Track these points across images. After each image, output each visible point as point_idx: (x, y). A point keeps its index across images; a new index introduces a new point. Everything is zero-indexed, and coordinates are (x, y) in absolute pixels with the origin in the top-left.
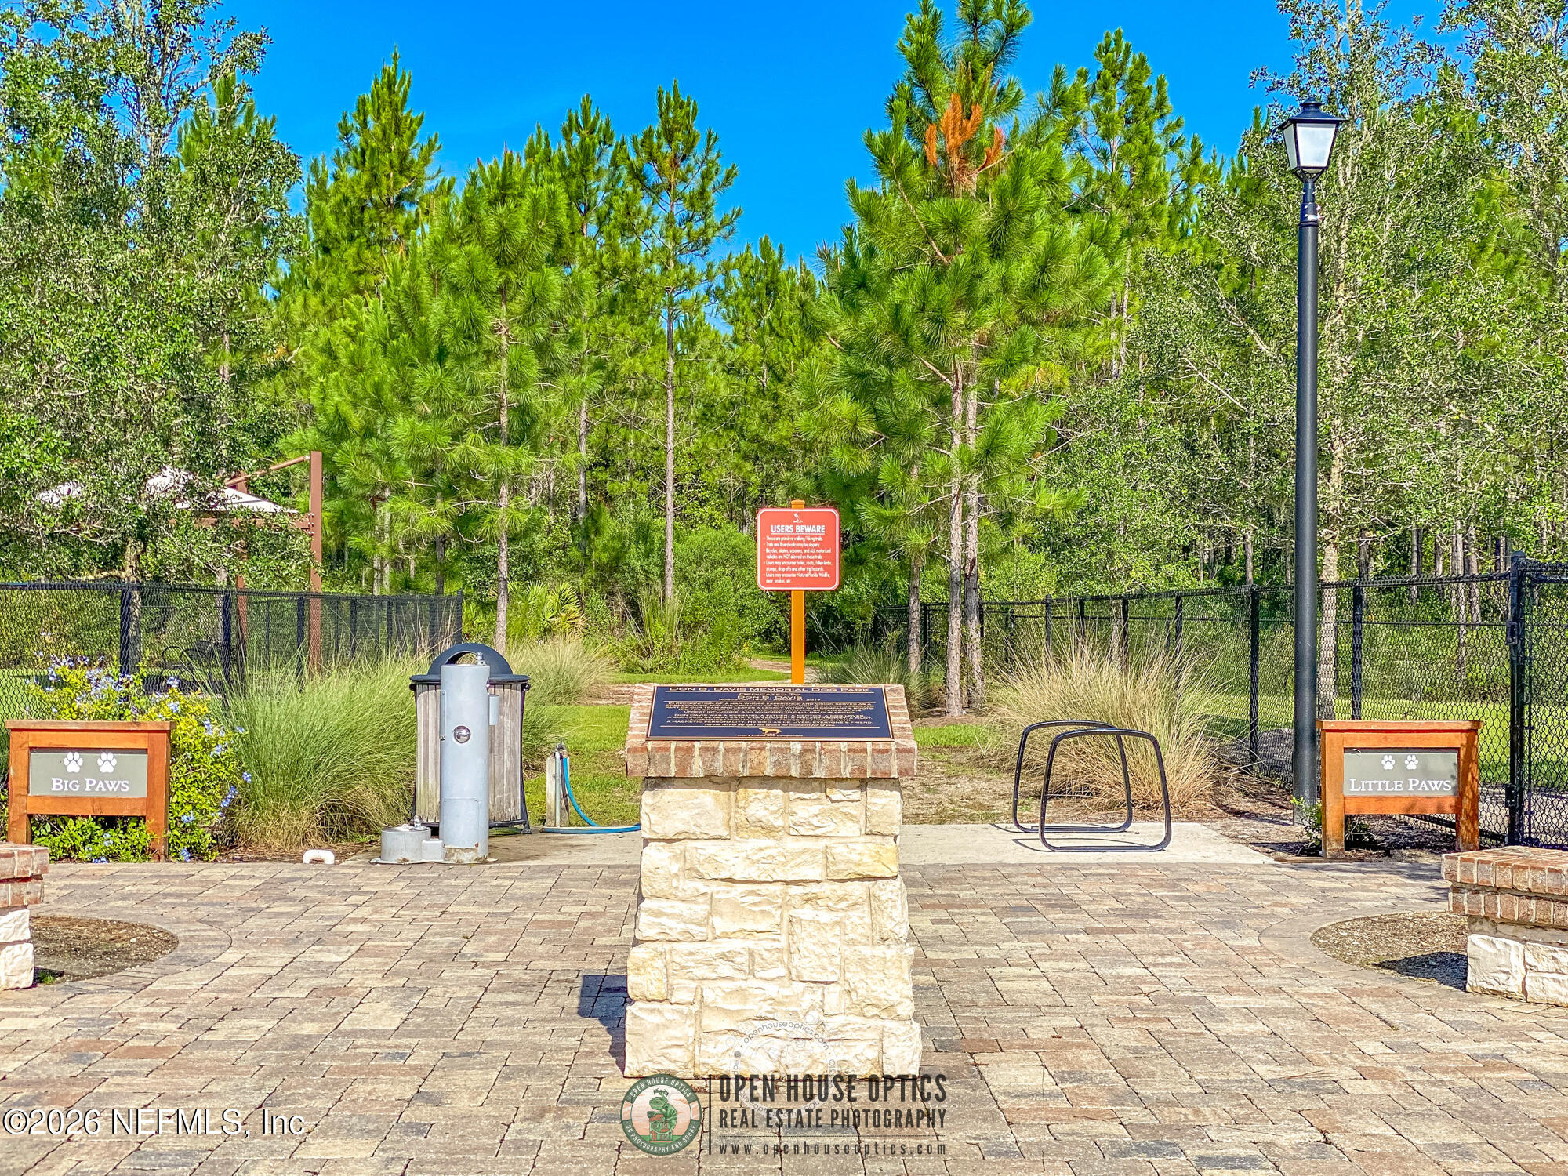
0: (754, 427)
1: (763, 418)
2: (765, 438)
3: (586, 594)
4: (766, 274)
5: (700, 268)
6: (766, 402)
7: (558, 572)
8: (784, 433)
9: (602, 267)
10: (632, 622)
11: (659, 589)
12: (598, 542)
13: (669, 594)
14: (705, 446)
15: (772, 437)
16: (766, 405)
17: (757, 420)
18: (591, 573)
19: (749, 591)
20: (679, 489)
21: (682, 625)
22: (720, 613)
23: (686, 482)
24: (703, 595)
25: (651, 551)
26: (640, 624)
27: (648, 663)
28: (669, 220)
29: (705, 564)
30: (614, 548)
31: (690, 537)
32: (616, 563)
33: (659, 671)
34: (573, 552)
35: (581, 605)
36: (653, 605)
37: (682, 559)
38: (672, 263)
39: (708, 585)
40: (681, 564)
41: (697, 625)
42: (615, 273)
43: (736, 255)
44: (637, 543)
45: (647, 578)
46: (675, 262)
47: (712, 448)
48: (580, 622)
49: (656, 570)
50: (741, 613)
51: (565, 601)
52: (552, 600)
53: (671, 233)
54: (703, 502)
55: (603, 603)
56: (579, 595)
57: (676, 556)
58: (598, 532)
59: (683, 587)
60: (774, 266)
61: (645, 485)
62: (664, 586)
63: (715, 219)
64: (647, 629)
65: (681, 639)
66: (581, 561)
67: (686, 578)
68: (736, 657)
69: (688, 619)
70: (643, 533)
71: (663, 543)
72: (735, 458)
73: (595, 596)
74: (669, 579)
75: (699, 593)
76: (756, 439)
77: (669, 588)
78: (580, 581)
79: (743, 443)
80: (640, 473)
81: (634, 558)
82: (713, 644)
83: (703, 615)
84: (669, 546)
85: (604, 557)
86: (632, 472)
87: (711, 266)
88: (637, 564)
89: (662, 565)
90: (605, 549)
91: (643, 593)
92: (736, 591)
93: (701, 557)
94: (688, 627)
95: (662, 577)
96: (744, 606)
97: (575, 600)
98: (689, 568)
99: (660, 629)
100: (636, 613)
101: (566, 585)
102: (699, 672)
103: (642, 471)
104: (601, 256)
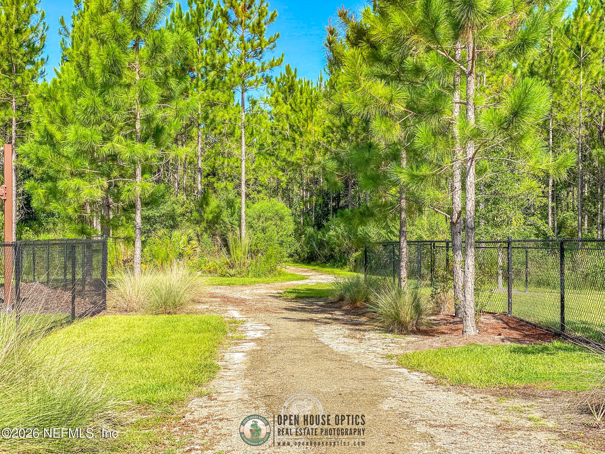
0: (283, 155)
1: (288, 150)
2: (289, 159)
3: (202, 235)
4: (288, 82)
5: (258, 65)
6: (289, 143)
7: (188, 224)
8: (298, 156)
9: (207, 64)
10: (224, 249)
11: (238, 232)
12: (208, 209)
13: (243, 235)
14: (260, 164)
15: (293, 159)
16: (289, 144)
17: (285, 151)
18: (204, 224)
19: (285, 233)
20: (248, 185)
21: (250, 251)
22: (270, 245)
23: (251, 183)
24: (261, 235)
25: (234, 213)
26: (228, 250)
27: (232, 272)
28: (242, 39)
29: (262, 219)
30: (215, 212)
31: (254, 206)
32: (217, 219)
33: (238, 276)
34: (195, 214)
35: (199, 240)
36: (235, 241)
37: (250, 217)
38: (243, 62)
39: (264, 230)
40: (249, 220)
41: (258, 251)
42: (213, 67)
43: (277, 58)
44: (227, 209)
45: (232, 227)
46: (245, 61)
47: (264, 165)
48: (198, 250)
49: (236, 223)
50: (281, 244)
51: (190, 239)
52: (185, 238)
53: (243, 45)
54: (259, 192)
55: (210, 240)
56: (198, 235)
57: (247, 215)
58: (207, 204)
59: (250, 231)
60: (292, 78)
61: (232, 184)
62: (241, 231)
63: (266, 39)
64: (232, 253)
65: (250, 258)
66: (199, 218)
67: (252, 227)
68: (278, 268)
69: (254, 248)
70: (230, 204)
71: (240, 209)
72: (274, 170)
73: (205, 236)
74: (243, 227)
75: (259, 235)
76: (284, 160)
77: (244, 232)
78: (198, 229)
79: (278, 162)
80: (230, 178)
81: (225, 216)
82: (267, 261)
83: (262, 246)
84: (243, 210)
85: (210, 217)
86: (226, 178)
87: (263, 63)
88: (226, 220)
89: (240, 220)
90: (211, 213)
91: (230, 235)
92: (278, 233)
93: (260, 216)
94: (253, 253)
95: (240, 226)
96: (282, 241)
97: (196, 238)
98: (254, 222)
99: (239, 253)
100: (226, 245)
101: (190, 231)
102: (259, 276)
103: (231, 178)
104: (206, 58)
